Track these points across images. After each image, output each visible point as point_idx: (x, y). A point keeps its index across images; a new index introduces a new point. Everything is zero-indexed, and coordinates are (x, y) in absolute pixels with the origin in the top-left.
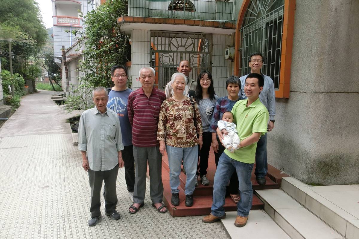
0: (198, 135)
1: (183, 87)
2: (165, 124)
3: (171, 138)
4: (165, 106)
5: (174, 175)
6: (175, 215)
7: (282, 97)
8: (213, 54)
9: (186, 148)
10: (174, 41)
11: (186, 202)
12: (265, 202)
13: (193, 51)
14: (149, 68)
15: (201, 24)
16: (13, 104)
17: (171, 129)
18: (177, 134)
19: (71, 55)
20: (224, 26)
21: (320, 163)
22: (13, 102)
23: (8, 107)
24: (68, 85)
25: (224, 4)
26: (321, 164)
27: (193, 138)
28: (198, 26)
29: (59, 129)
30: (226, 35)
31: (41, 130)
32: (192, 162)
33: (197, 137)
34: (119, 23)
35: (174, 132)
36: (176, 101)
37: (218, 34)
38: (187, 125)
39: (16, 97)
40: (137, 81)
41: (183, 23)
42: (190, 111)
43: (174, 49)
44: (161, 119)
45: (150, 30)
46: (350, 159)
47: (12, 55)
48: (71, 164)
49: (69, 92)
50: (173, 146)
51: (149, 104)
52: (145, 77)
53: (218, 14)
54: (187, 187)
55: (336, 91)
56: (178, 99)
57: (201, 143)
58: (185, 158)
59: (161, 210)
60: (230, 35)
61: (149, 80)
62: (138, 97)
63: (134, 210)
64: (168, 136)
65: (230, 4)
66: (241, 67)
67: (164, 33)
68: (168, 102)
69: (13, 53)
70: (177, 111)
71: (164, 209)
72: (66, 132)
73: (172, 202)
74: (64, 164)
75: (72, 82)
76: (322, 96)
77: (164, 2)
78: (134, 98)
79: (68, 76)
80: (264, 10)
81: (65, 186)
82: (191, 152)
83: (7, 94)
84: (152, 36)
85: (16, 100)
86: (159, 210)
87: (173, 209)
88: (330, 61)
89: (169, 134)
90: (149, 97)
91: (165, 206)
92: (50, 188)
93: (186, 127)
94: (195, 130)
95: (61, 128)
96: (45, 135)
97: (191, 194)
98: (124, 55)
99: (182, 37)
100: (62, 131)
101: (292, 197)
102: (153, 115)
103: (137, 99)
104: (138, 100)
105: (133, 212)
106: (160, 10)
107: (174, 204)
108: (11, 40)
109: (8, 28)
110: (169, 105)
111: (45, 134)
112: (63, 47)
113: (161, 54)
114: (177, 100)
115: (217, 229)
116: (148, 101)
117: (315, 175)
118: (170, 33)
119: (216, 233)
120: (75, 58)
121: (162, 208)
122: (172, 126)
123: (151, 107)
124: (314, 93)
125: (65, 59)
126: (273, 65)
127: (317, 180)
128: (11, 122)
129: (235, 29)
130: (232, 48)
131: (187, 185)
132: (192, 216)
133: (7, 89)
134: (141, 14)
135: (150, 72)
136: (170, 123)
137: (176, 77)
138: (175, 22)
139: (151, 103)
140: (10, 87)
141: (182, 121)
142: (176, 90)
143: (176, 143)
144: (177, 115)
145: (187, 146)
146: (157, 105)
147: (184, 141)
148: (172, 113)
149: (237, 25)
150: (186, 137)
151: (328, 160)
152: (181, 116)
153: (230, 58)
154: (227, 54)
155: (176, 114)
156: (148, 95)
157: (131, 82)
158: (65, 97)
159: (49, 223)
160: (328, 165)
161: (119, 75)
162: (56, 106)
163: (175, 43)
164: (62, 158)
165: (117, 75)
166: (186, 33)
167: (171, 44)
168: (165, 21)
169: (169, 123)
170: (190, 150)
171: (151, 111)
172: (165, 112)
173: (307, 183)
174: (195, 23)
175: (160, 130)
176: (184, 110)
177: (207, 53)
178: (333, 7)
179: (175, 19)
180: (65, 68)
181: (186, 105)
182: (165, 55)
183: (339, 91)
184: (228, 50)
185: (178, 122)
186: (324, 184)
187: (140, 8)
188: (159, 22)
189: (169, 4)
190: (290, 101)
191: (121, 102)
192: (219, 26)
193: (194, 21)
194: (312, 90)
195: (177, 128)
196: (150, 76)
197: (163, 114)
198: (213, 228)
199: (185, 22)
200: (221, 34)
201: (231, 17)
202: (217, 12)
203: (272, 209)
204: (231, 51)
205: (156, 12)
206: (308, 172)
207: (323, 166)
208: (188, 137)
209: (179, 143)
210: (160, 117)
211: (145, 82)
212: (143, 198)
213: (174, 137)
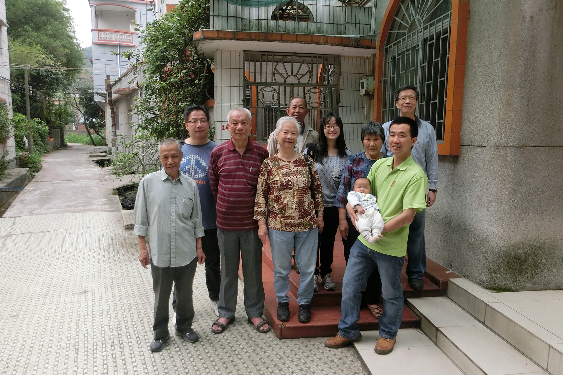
0: (317, 213)
1: (293, 139)
2: (266, 196)
3: (276, 217)
4: (266, 167)
5: (281, 273)
6: (283, 335)
7: (448, 154)
8: (341, 88)
9: (300, 233)
10: (280, 67)
11: (299, 316)
12: (422, 317)
13: (310, 83)
14: (243, 110)
15: (322, 41)
16: (31, 166)
17: (276, 203)
18: (285, 211)
19: (120, 89)
20: (358, 44)
21: (509, 256)
22: (30, 163)
23: (23, 171)
24: (115, 135)
25: (358, 10)
26: (510, 258)
27: (309, 217)
28: (318, 44)
29: (102, 205)
30: (361, 58)
31: (74, 206)
32: (309, 255)
33: (315, 215)
34: (196, 41)
35: (280, 208)
36: (283, 161)
37: (349, 57)
38: (300, 198)
39: (34, 155)
40: (223, 129)
41: (295, 40)
42: (305, 176)
43: (280, 80)
44: (260, 188)
45: (243, 51)
46: (556, 250)
47: (30, 91)
48: (121, 257)
49: (117, 148)
50: (278, 229)
51: (241, 165)
52: (236, 123)
53: (348, 26)
54: (301, 293)
55: (532, 145)
56: (287, 158)
57: (322, 225)
58: (298, 247)
59: (261, 328)
60: (367, 58)
61: (243, 128)
62: (227, 154)
63: (220, 329)
64: (270, 215)
65: (367, 10)
66: (384, 107)
67: (265, 55)
68: (272, 162)
69: (31, 87)
70: (285, 175)
71: (266, 327)
72: (113, 209)
73: (279, 316)
74: (112, 258)
75: (122, 130)
76: (510, 151)
77: (265, 8)
78: (219, 156)
79: (115, 123)
80: (420, 18)
81: (113, 290)
82: (307, 238)
83: (22, 151)
84: (246, 61)
85: (34, 160)
86: (258, 329)
87: (280, 326)
88: (523, 98)
89: (272, 211)
90: (242, 154)
91: (266, 323)
92: (90, 294)
93: (299, 200)
94: (312, 205)
95: (105, 202)
96: (81, 214)
97: (307, 304)
98: (203, 89)
99: (293, 62)
100: (107, 206)
101: (463, 309)
102: (249, 182)
103: (224, 157)
104: (225, 159)
105: (217, 331)
106: (258, 20)
107: (281, 319)
108: (27, 67)
109: (24, 49)
110: (273, 167)
111: (81, 211)
112: (108, 77)
113: (260, 87)
114: (284, 159)
115: (347, 357)
116: (241, 160)
117: (500, 276)
118: (274, 55)
119: (345, 363)
120: (126, 94)
121: (262, 326)
122: (278, 199)
123: (246, 169)
124: (498, 147)
125: (110, 95)
126: (434, 104)
127: (503, 283)
128: (27, 193)
129: (374, 48)
130: (371, 79)
131: (301, 290)
132: (308, 337)
133: (21, 142)
134: (229, 26)
135: (244, 116)
136: (275, 194)
137: (283, 124)
138: (281, 37)
139: (245, 163)
140: (26, 140)
141: (292, 191)
142: (284, 143)
143: (284, 225)
144: (285, 181)
145: (301, 229)
146: (254, 165)
147: (296, 222)
148: (277, 178)
149: (377, 43)
150: (299, 216)
151: (520, 251)
152: (290, 183)
153: (367, 94)
154: (362, 87)
155: (283, 180)
156: (241, 151)
157: (214, 132)
158: (111, 154)
159: (90, 346)
160: (520, 260)
161: (196, 120)
162: (97, 169)
163: (282, 71)
164: (107, 249)
165: (194, 120)
166: (299, 55)
167: (276, 72)
168: (267, 37)
169: (273, 194)
170: (305, 236)
171: (245, 176)
172: (266, 177)
173: (487, 288)
174: (313, 39)
175: (258, 205)
176: (295, 174)
177: (331, 86)
178: (527, 14)
179: (282, 34)
180: (111, 109)
181: (299, 166)
182: (266, 89)
183: (537, 145)
184: (364, 81)
185: (287, 192)
186: (514, 289)
187: (227, 16)
188: (257, 39)
189: (273, 10)
190: (460, 160)
191: (201, 163)
192: (351, 45)
193: (311, 37)
194: (494, 143)
195: (285, 202)
196: (245, 122)
197: (264, 180)
198: (341, 356)
199: (298, 38)
200: (353, 57)
201: (369, 31)
202: (346, 22)
203: (433, 326)
204: (370, 84)
205: (252, 23)
206: (489, 270)
207: (512, 260)
208: (302, 215)
209: (287, 225)
210: (259, 185)
211: (237, 132)
212: (233, 310)
213: (280, 216)
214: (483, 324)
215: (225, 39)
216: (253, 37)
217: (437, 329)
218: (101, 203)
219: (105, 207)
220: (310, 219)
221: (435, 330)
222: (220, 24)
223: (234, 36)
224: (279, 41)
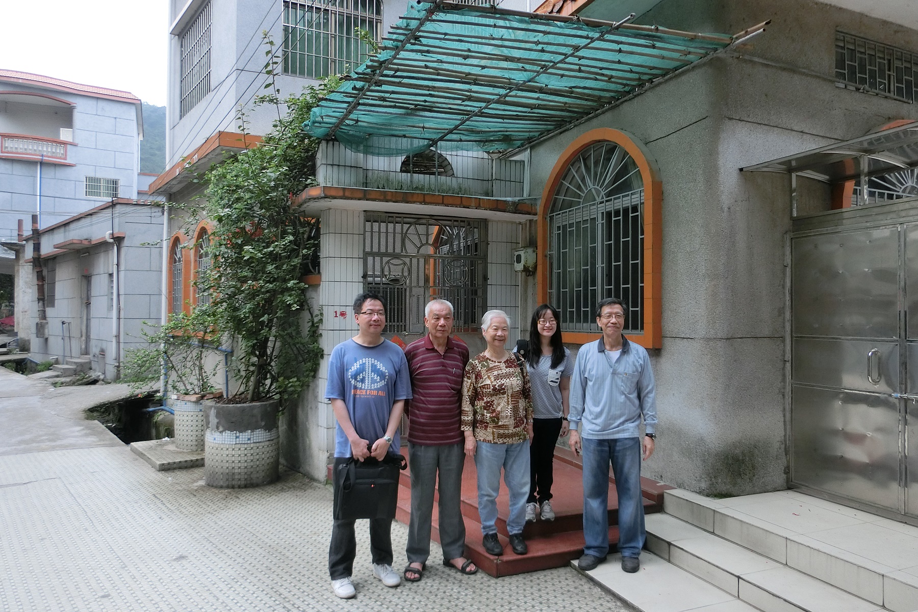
1: (504, 336)
2: (473, 404)
3: (486, 427)
4: (473, 369)
6: (502, 571)
7: (651, 347)
8: (489, 261)
9: (513, 445)
11: (514, 548)
15: (473, 204)
17: (485, 411)
18: (498, 419)
19: (74, 242)
20: (517, 208)
21: (727, 457)
24: (44, 317)
26: (728, 459)
27: (523, 426)
28: (468, 208)
30: (512, 223)
31: (33, 441)
32: (522, 471)
35: (492, 417)
37: (498, 222)
38: (514, 404)
40: (336, 316)
41: (441, 202)
42: (518, 378)
43: (411, 250)
44: (466, 393)
45: (364, 211)
49: (47, 339)
50: (489, 442)
51: (443, 366)
52: (438, 319)
53: (496, 185)
54: (513, 520)
55: (739, 336)
56: (496, 357)
57: (531, 435)
58: (510, 463)
59: (468, 569)
60: (520, 223)
61: (445, 324)
62: (423, 353)
64: (478, 425)
65: (518, 165)
66: (551, 288)
67: (393, 217)
68: (479, 363)
70: (497, 377)
71: (472, 567)
72: (107, 442)
73: (489, 550)
75: (60, 310)
76: (719, 344)
77: (393, 159)
78: (415, 356)
79: (44, 296)
80: (598, 188)
82: (519, 451)
84: (367, 221)
86: (463, 571)
87: (495, 561)
88: (728, 289)
89: (481, 421)
90: (442, 354)
91: (472, 562)
93: (514, 407)
97: (520, 532)
99: (427, 225)
100: (93, 439)
101: (687, 522)
102: (453, 386)
103: (421, 357)
104: (423, 359)
105: (414, 578)
106: (384, 171)
107: (494, 553)
110: (481, 368)
111: (53, 449)
112: (35, 218)
113: (385, 259)
114: (494, 359)
116: (442, 360)
117: (720, 480)
118: (404, 217)
119: (584, 592)
120: (79, 248)
121: (467, 566)
122: (488, 406)
123: (449, 371)
124: (708, 340)
126: (626, 289)
127: (723, 488)
129: (535, 214)
130: (530, 250)
134: (347, 179)
136: (485, 400)
139: (447, 364)
141: (505, 396)
142: (493, 341)
143: (496, 435)
144: (497, 385)
145: (515, 441)
146: (457, 367)
147: (511, 431)
148: (488, 382)
149: (539, 208)
150: (514, 424)
151: (738, 451)
152: (503, 387)
153: (526, 269)
154: (519, 261)
155: (495, 383)
156: (441, 350)
160: (738, 460)
161: (372, 312)
162: (20, 378)
164: (157, 501)
165: (369, 312)
166: (435, 218)
167: (407, 240)
169: (483, 400)
170: (518, 448)
171: (447, 379)
172: (474, 380)
173: (708, 496)
174: (462, 201)
175: (465, 413)
176: (508, 376)
178: (724, 205)
180: (37, 272)
181: (510, 367)
182: (394, 261)
183: (744, 336)
184: (522, 253)
185: (500, 398)
186: (735, 494)
187: (345, 166)
188: (394, 200)
189: (403, 160)
190: (664, 353)
193: (460, 198)
194: (703, 336)
195: (499, 409)
197: (471, 383)
200: (507, 222)
201: (522, 190)
202: (494, 178)
203: (663, 542)
204: (528, 257)
205: (376, 175)
206: (708, 475)
207: (730, 462)
208: (517, 423)
209: (501, 436)
210: (465, 390)
211: (438, 328)
212: (425, 552)
213: (492, 426)
214: (713, 533)
215: (352, 199)
216: (389, 198)
217: (669, 544)
218: (77, 434)
219: (89, 439)
220: (524, 429)
221: (667, 545)
222: (335, 176)
223: (365, 195)
224: (421, 203)
